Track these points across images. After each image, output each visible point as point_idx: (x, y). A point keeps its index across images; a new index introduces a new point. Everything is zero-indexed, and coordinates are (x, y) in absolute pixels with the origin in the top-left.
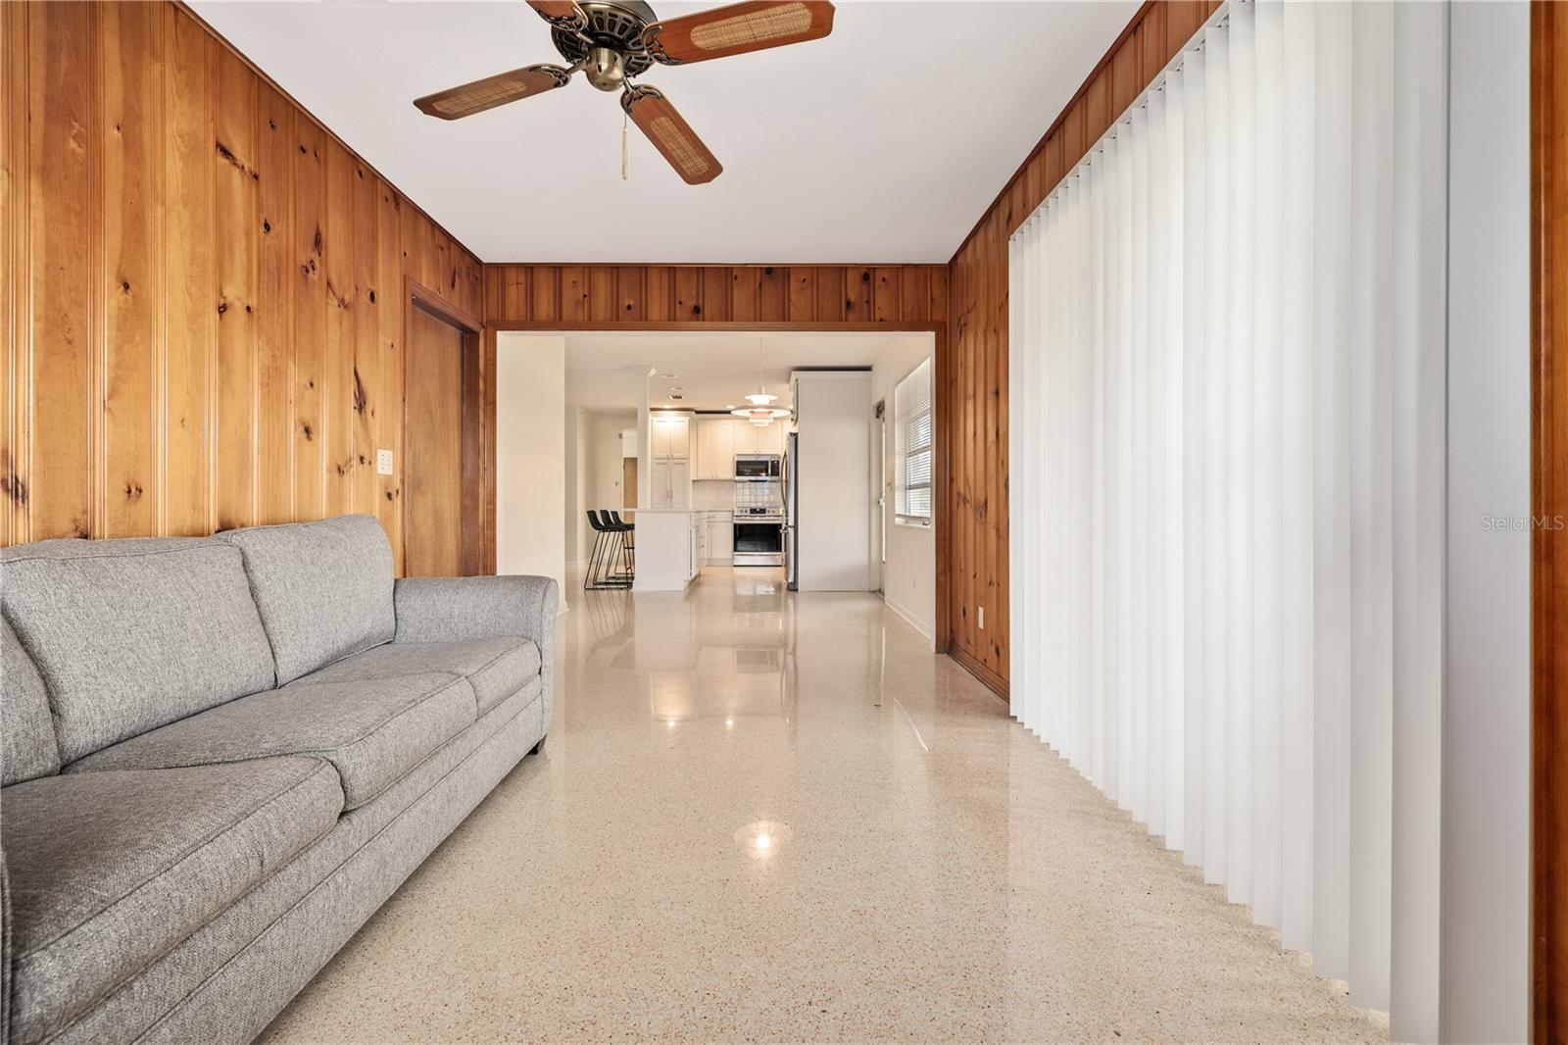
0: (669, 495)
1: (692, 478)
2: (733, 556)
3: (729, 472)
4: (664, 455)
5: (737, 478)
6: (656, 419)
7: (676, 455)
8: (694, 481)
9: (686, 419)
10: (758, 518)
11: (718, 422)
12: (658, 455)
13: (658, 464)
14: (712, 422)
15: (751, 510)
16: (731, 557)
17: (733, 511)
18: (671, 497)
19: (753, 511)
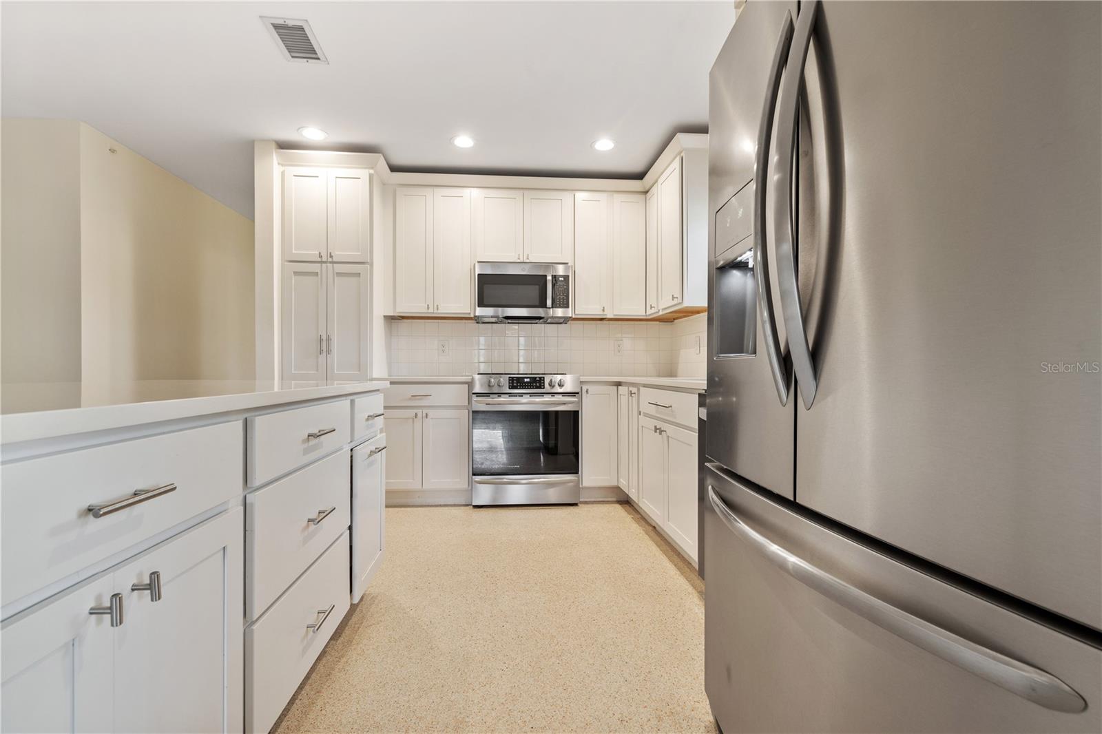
0: (324, 345)
1: (381, 307)
2: (470, 483)
3: (463, 300)
4: (312, 253)
5: (480, 311)
6: (291, 171)
7: (339, 254)
8: (391, 320)
9: (364, 174)
10: (525, 399)
11: (440, 192)
12: (296, 252)
13: (296, 273)
14: (428, 192)
15: (512, 380)
16: (466, 486)
17: (470, 384)
18: (329, 351)
19: (517, 382)
